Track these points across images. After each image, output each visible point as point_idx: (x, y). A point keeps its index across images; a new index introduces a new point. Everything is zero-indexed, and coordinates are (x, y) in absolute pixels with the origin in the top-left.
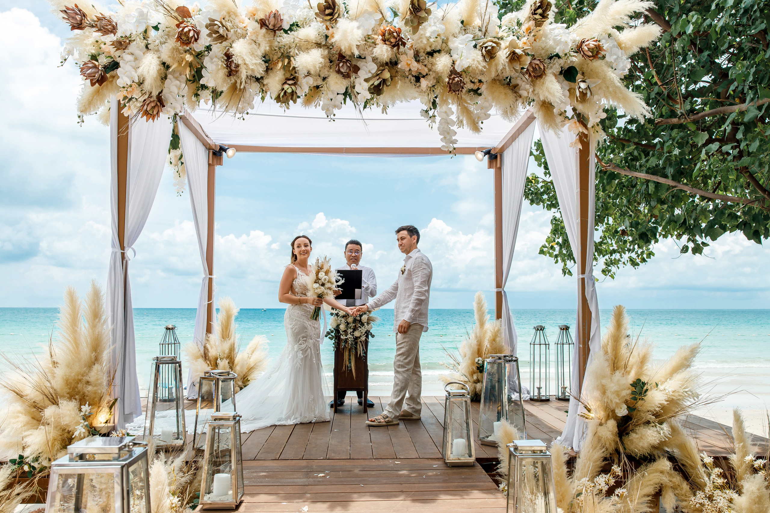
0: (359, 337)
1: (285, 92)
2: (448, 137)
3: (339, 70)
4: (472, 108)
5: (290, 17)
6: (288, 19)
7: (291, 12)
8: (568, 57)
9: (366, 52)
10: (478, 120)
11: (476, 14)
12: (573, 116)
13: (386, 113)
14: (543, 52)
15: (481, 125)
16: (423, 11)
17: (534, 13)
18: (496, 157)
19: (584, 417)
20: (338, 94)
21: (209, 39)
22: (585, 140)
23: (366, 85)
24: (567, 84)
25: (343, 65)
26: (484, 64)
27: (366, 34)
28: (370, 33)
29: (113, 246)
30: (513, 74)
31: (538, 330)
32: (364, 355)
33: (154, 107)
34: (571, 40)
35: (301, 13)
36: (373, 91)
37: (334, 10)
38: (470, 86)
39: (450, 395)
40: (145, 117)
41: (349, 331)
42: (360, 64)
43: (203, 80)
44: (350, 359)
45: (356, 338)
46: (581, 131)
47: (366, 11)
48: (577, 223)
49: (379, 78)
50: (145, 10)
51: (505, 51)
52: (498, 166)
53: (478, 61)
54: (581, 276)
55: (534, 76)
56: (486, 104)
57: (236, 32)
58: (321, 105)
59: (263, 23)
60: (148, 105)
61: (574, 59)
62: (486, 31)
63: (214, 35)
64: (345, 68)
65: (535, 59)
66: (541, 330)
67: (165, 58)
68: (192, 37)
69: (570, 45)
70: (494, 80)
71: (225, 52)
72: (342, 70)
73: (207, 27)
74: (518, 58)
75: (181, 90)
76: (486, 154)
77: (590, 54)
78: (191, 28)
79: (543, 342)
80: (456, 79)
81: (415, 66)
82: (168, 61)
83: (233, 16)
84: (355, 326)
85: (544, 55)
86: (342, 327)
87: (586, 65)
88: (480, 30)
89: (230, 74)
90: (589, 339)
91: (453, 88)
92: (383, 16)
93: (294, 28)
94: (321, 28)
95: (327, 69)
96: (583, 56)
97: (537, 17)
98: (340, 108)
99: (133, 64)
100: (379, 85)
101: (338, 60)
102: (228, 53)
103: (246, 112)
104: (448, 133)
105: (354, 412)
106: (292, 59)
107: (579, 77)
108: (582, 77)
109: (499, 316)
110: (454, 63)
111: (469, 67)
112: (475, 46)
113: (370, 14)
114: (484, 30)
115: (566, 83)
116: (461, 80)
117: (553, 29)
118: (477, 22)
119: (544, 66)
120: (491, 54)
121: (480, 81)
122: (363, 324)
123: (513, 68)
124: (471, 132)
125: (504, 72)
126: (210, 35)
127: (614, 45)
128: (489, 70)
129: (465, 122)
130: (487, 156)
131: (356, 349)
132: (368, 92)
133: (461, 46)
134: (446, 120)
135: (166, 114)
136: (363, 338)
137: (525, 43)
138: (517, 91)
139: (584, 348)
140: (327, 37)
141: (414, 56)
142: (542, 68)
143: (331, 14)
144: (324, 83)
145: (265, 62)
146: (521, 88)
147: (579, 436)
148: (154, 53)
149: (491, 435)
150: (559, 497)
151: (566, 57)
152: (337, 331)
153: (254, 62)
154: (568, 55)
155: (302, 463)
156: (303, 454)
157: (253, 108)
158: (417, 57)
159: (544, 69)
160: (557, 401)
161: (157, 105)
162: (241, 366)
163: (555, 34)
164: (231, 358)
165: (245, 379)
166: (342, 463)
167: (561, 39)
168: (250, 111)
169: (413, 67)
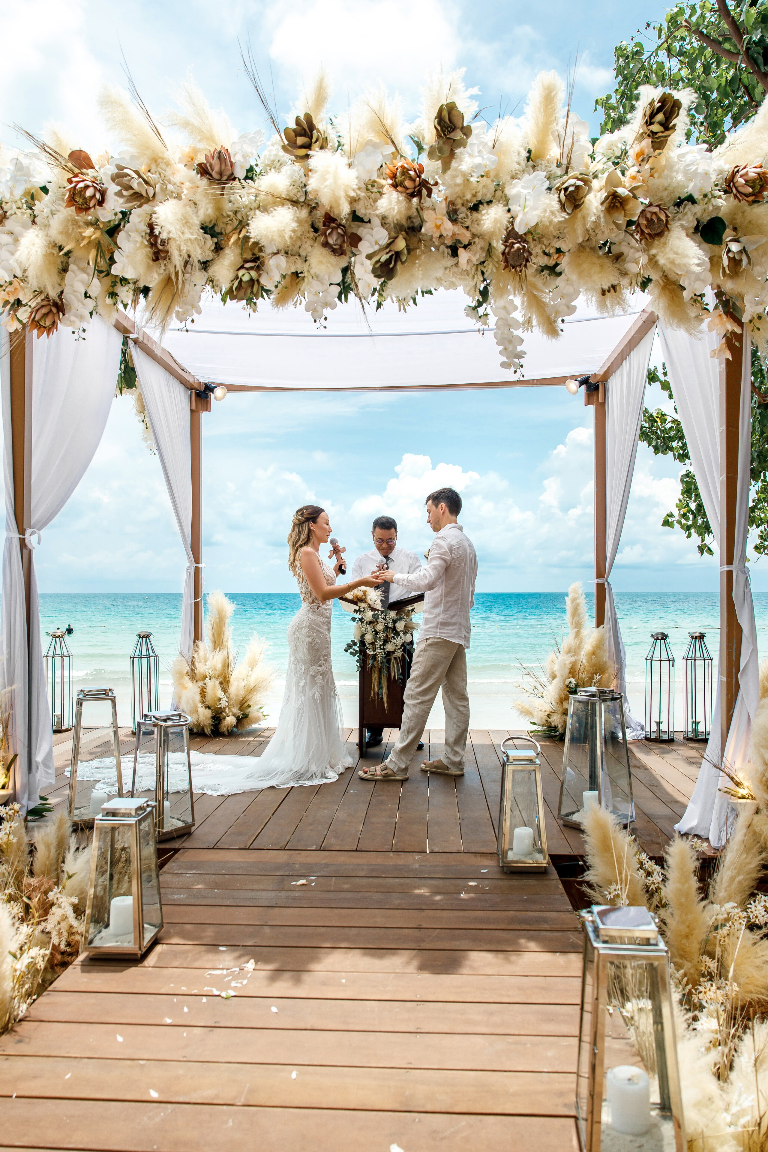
0: (393, 652)
1: (241, 281)
2: (510, 348)
3: (326, 241)
4: (546, 298)
5: (244, 156)
6: (242, 160)
7: (248, 149)
8: (710, 200)
9: (371, 210)
10: (556, 317)
11: (551, 138)
12: (717, 304)
13: (405, 311)
14: (665, 193)
15: (561, 326)
16: (459, 131)
17: (649, 122)
18: (596, 388)
19: (729, 793)
20: (331, 284)
21: (121, 201)
22: (737, 344)
23: (369, 265)
25: (332, 233)
26: (563, 216)
27: (367, 180)
28: (375, 177)
29: (8, 529)
30: (613, 235)
31: (658, 639)
32: (401, 677)
33: (46, 315)
34: (715, 170)
36: (379, 273)
37: (311, 137)
38: (544, 261)
39: (508, 759)
40: (36, 330)
41: (379, 643)
42: (362, 231)
43: (117, 268)
44: (380, 683)
45: (389, 654)
46: (731, 330)
47: (369, 143)
48: (721, 483)
49: (390, 250)
50: (25, 162)
51: (599, 194)
52: (601, 400)
53: (552, 212)
54: (726, 568)
55: (649, 234)
56: (570, 290)
57: (163, 189)
58: (304, 303)
59: (203, 170)
60: (37, 311)
61: (720, 202)
62: (569, 163)
63: (125, 193)
64: (335, 236)
65: (650, 203)
66: (662, 639)
67: (55, 232)
68: (92, 198)
69: (714, 178)
70: (581, 247)
71: (146, 221)
72: (331, 241)
73: (114, 180)
74: (621, 203)
75: (89, 288)
76: (581, 383)
77: (750, 190)
78: (90, 184)
79: (664, 655)
80: (517, 246)
81: (450, 230)
82: (58, 239)
83: (163, 166)
84: (387, 636)
85: (667, 199)
86: (369, 638)
87: (741, 213)
88: (559, 165)
89: (157, 256)
90: (738, 670)
91: (511, 262)
92: (396, 148)
93: (253, 173)
94: (295, 173)
95: (308, 239)
96: (735, 196)
97: (656, 128)
98: (333, 307)
99: (12, 248)
100: (389, 261)
101: (325, 225)
102: (150, 221)
103: (190, 319)
104: (510, 342)
107: (728, 235)
108: (734, 233)
109: (600, 621)
110: (512, 221)
111: (537, 224)
112: (549, 189)
113: (376, 146)
114: (565, 162)
115: (706, 246)
116: (525, 247)
117: (683, 155)
118: (554, 152)
119: (667, 216)
120: (575, 200)
121: (559, 251)
122: (397, 634)
123: (614, 223)
124: (545, 336)
125: (599, 233)
126: (120, 194)
128: (572, 228)
129: (535, 322)
130: (583, 387)
131: (389, 668)
132: (372, 275)
133: (524, 191)
134: (507, 320)
135: (69, 326)
136: (399, 654)
137: (634, 178)
138: (622, 265)
141: (448, 213)
142: (664, 220)
143: (306, 146)
145: (212, 236)
146: (627, 259)
147: (719, 823)
148: (41, 229)
149: (578, 811)
150: (684, 929)
151: (706, 200)
152: (362, 642)
153: (188, 235)
154: (710, 196)
155: (282, 857)
156: (288, 839)
157: (199, 312)
158: (453, 215)
159: (667, 220)
160: (686, 742)
161: (51, 311)
162: (236, 687)
163: (688, 162)
164: (225, 677)
165: (244, 705)
166: (342, 858)
167: (697, 169)
168: (195, 316)
169: (445, 229)
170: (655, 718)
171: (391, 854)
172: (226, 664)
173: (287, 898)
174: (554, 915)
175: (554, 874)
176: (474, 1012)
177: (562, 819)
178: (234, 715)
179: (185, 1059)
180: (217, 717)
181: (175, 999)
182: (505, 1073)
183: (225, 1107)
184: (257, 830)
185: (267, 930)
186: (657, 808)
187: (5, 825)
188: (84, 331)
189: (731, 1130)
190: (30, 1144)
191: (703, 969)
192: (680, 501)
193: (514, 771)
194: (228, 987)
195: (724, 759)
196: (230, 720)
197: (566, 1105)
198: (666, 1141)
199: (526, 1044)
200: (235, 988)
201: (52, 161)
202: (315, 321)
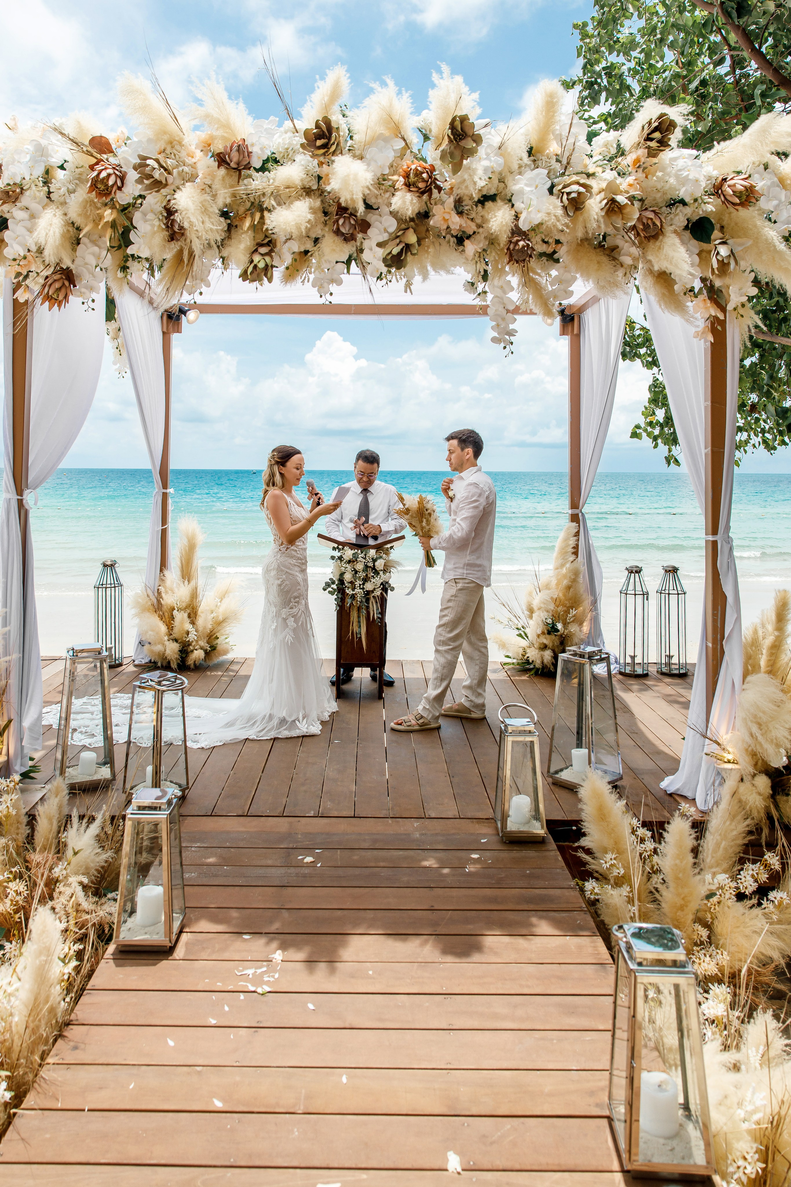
0: (373, 592)
1: (255, 267)
2: (503, 326)
3: (338, 229)
4: (543, 280)
5: (262, 149)
6: (260, 152)
7: (264, 141)
8: (699, 204)
9: (380, 201)
10: (554, 301)
11: (551, 136)
12: (701, 289)
13: (411, 292)
14: (658, 195)
16: (469, 139)
17: (648, 139)
18: (572, 319)
19: (715, 757)
20: (337, 262)
21: (140, 186)
22: (719, 328)
23: (381, 253)
24: (695, 246)
25: (344, 222)
26: (566, 220)
27: (379, 175)
28: (387, 171)
29: (7, 491)
31: (632, 572)
32: (380, 616)
33: (59, 289)
34: (705, 176)
35: (280, 140)
36: (389, 262)
37: (329, 139)
38: (541, 248)
39: (507, 729)
40: (47, 303)
41: (358, 583)
42: (371, 218)
43: (132, 249)
44: (359, 622)
45: (368, 593)
46: (714, 314)
47: (380, 136)
48: (706, 454)
49: (400, 242)
50: (44, 142)
51: (599, 198)
52: (576, 331)
53: (555, 216)
54: (711, 538)
55: (645, 236)
56: (567, 276)
57: (180, 174)
58: (311, 280)
59: (221, 160)
60: (50, 285)
61: (709, 206)
62: (568, 163)
63: (146, 182)
64: (348, 226)
65: (646, 209)
66: (636, 572)
67: (74, 213)
68: (113, 186)
69: (703, 184)
70: (581, 242)
71: (164, 204)
72: (343, 230)
73: (135, 168)
74: (619, 208)
75: (101, 260)
77: (738, 201)
78: (112, 171)
79: (638, 589)
80: (521, 243)
81: (456, 222)
82: (79, 221)
83: (177, 147)
84: (367, 575)
85: (659, 200)
86: (348, 577)
87: (727, 215)
88: (558, 161)
89: (172, 237)
90: (723, 637)
91: (515, 257)
92: (406, 144)
93: (269, 165)
94: (310, 164)
95: (320, 226)
96: (723, 202)
97: (653, 143)
98: (339, 283)
99: (28, 224)
100: (400, 254)
101: (337, 215)
102: (168, 207)
103: (198, 291)
105: (365, 698)
106: (266, 213)
107: (717, 235)
108: (721, 235)
110: (517, 217)
111: (541, 224)
112: (551, 190)
113: (386, 140)
114: (564, 162)
115: (694, 242)
116: (528, 245)
117: (675, 159)
118: (554, 148)
119: (661, 222)
120: (577, 203)
121: (558, 242)
122: (377, 573)
123: (612, 223)
126: (139, 181)
127: (773, 183)
128: (574, 229)
130: (558, 318)
131: (368, 608)
132: (383, 264)
133: (528, 189)
134: (502, 298)
135: (79, 297)
136: (378, 593)
137: (630, 185)
138: (616, 256)
139: (714, 649)
140: (319, 178)
141: (455, 207)
142: (659, 225)
143: (325, 146)
144: (315, 248)
145: (226, 218)
146: (622, 252)
147: (706, 786)
148: (58, 208)
149: (567, 768)
150: (679, 902)
151: (696, 204)
152: (341, 581)
153: (209, 225)
154: (700, 201)
155: (282, 825)
156: (284, 803)
157: (208, 285)
158: (459, 207)
159: (661, 225)
160: (660, 676)
161: (64, 284)
162: (204, 621)
163: (679, 167)
164: (193, 608)
165: (212, 638)
166: (342, 826)
167: (688, 175)
168: (204, 289)
169: (453, 222)
170: (630, 652)
171: (390, 821)
172: (194, 595)
173: (297, 875)
174: (558, 892)
175: (552, 845)
176: (499, 1005)
177: (551, 777)
178: (201, 648)
179: (237, 1064)
180: (185, 650)
181: (214, 996)
182: (538, 1072)
183: (287, 1115)
184: (251, 791)
185: (285, 914)
186: (640, 761)
187: (5, 797)
188: (93, 301)
189: (745, 1126)
190: (115, 1161)
191: (695, 937)
192: (646, 408)
193: (513, 742)
194: (262, 983)
195: (710, 725)
196: (198, 655)
197: (597, 1105)
198: (693, 1143)
199: (552, 1040)
200: (268, 983)
201: (74, 147)
202: (321, 296)
